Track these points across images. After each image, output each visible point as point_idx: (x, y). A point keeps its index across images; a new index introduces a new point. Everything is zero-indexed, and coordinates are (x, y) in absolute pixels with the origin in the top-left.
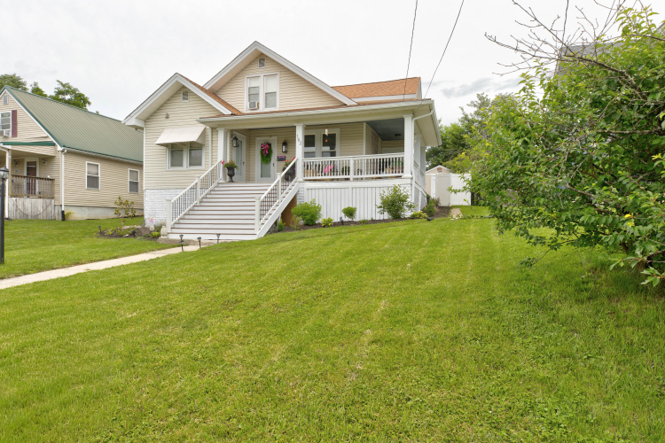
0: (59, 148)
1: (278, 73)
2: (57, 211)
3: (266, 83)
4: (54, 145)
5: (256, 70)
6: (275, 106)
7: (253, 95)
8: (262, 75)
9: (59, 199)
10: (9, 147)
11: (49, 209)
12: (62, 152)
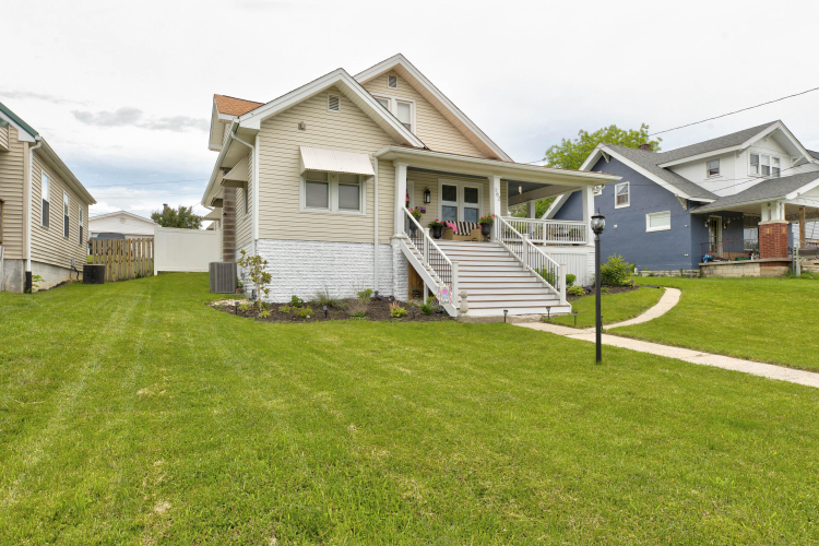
0: (25, 136)
1: (415, 101)
2: (11, 273)
3: (397, 109)
5: (385, 89)
8: (394, 98)
9: (20, 248)
12: (30, 144)
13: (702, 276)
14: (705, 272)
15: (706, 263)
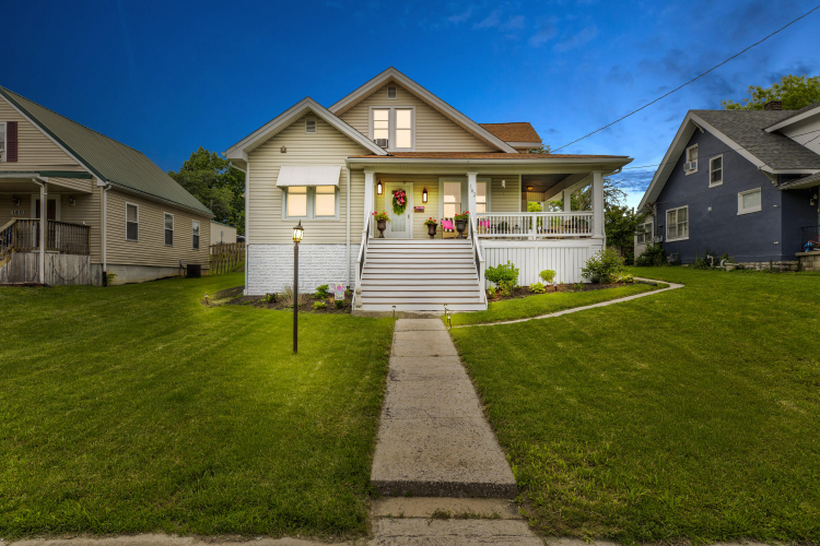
0: (100, 183)
1: (414, 107)
2: (94, 273)
4: (91, 177)
5: (386, 100)
8: (393, 108)
9: (100, 255)
10: (46, 179)
11: (87, 269)
12: (104, 187)
13: (800, 268)
14: (804, 264)
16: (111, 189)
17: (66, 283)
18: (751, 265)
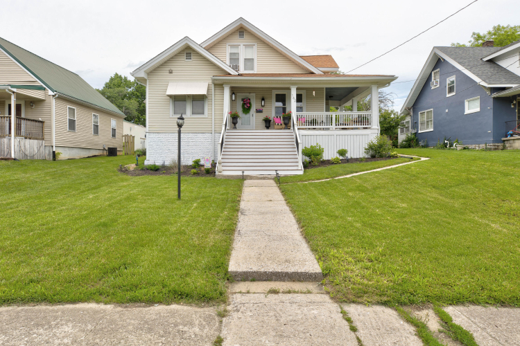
0: (51, 93)
1: (256, 44)
2: (47, 152)
3: (245, 51)
4: (45, 89)
5: (237, 40)
6: (252, 69)
7: (234, 59)
8: (242, 44)
9: (50, 141)
10: (15, 90)
11: (42, 149)
12: (53, 96)
13: (504, 148)
14: (507, 145)
15: (509, 138)
16: (58, 97)
17: (29, 158)
18: (473, 146)
